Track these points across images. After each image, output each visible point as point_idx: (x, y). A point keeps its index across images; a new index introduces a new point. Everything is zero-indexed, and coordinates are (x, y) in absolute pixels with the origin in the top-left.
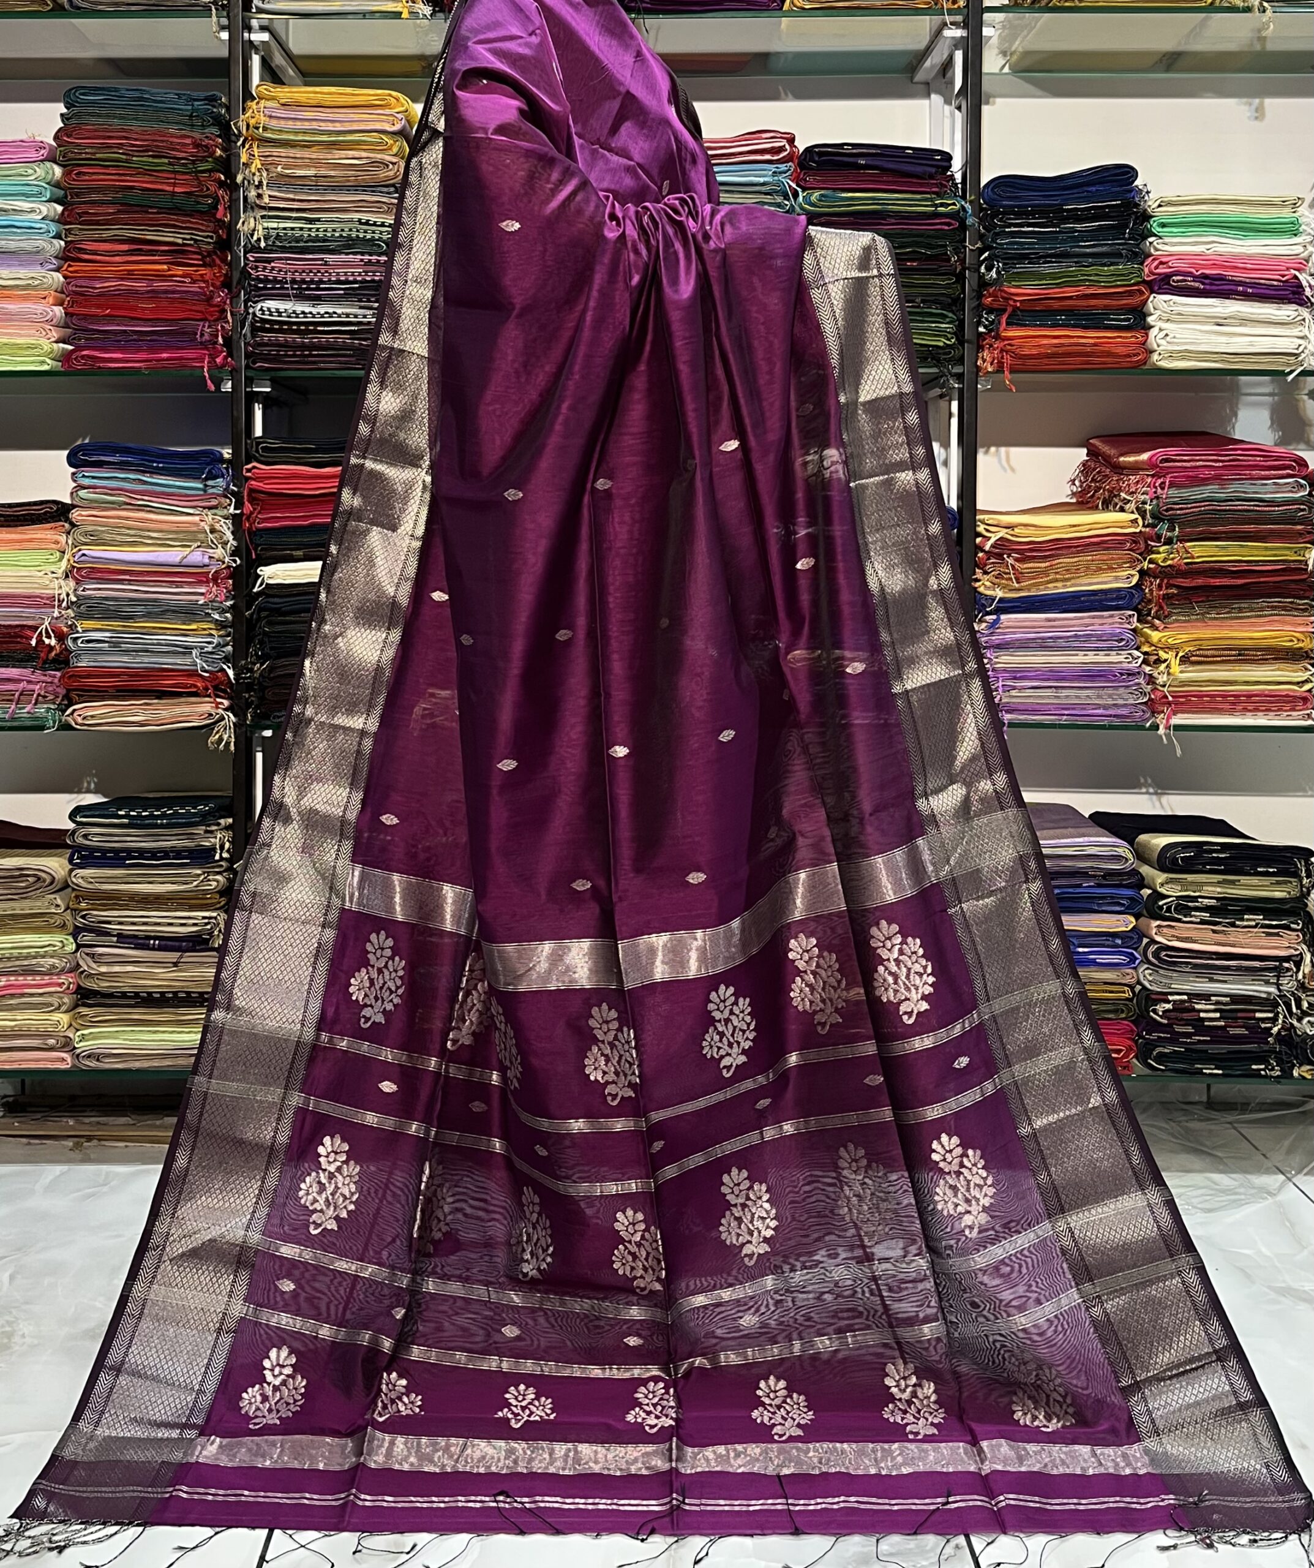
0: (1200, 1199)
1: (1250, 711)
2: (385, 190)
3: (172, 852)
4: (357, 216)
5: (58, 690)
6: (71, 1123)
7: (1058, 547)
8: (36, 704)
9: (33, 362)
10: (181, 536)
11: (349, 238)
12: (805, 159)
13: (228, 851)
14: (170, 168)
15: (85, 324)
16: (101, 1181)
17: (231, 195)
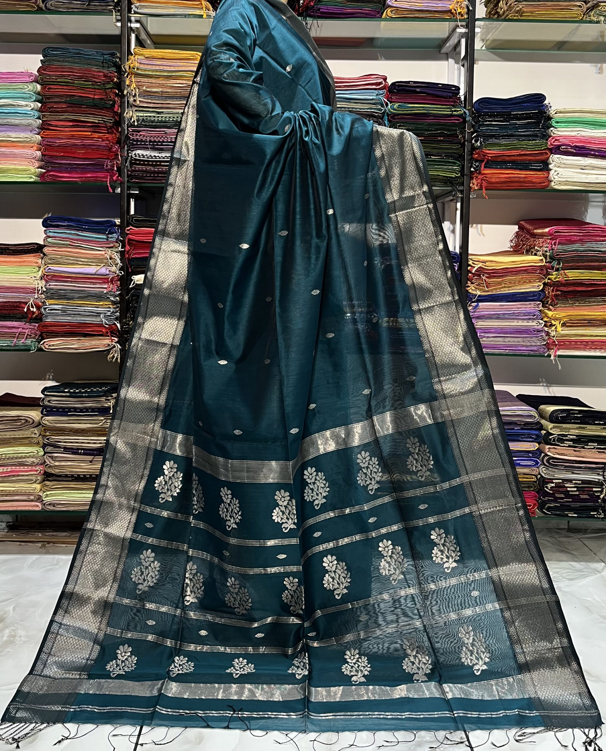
0: (567, 574)
1: (593, 349)
4: (180, 111)
5: (37, 332)
6: (40, 535)
7: (507, 272)
9: (26, 177)
10: (95, 261)
12: (392, 88)
14: (93, 87)
15: (51, 160)
16: (55, 562)
17: (121, 100)
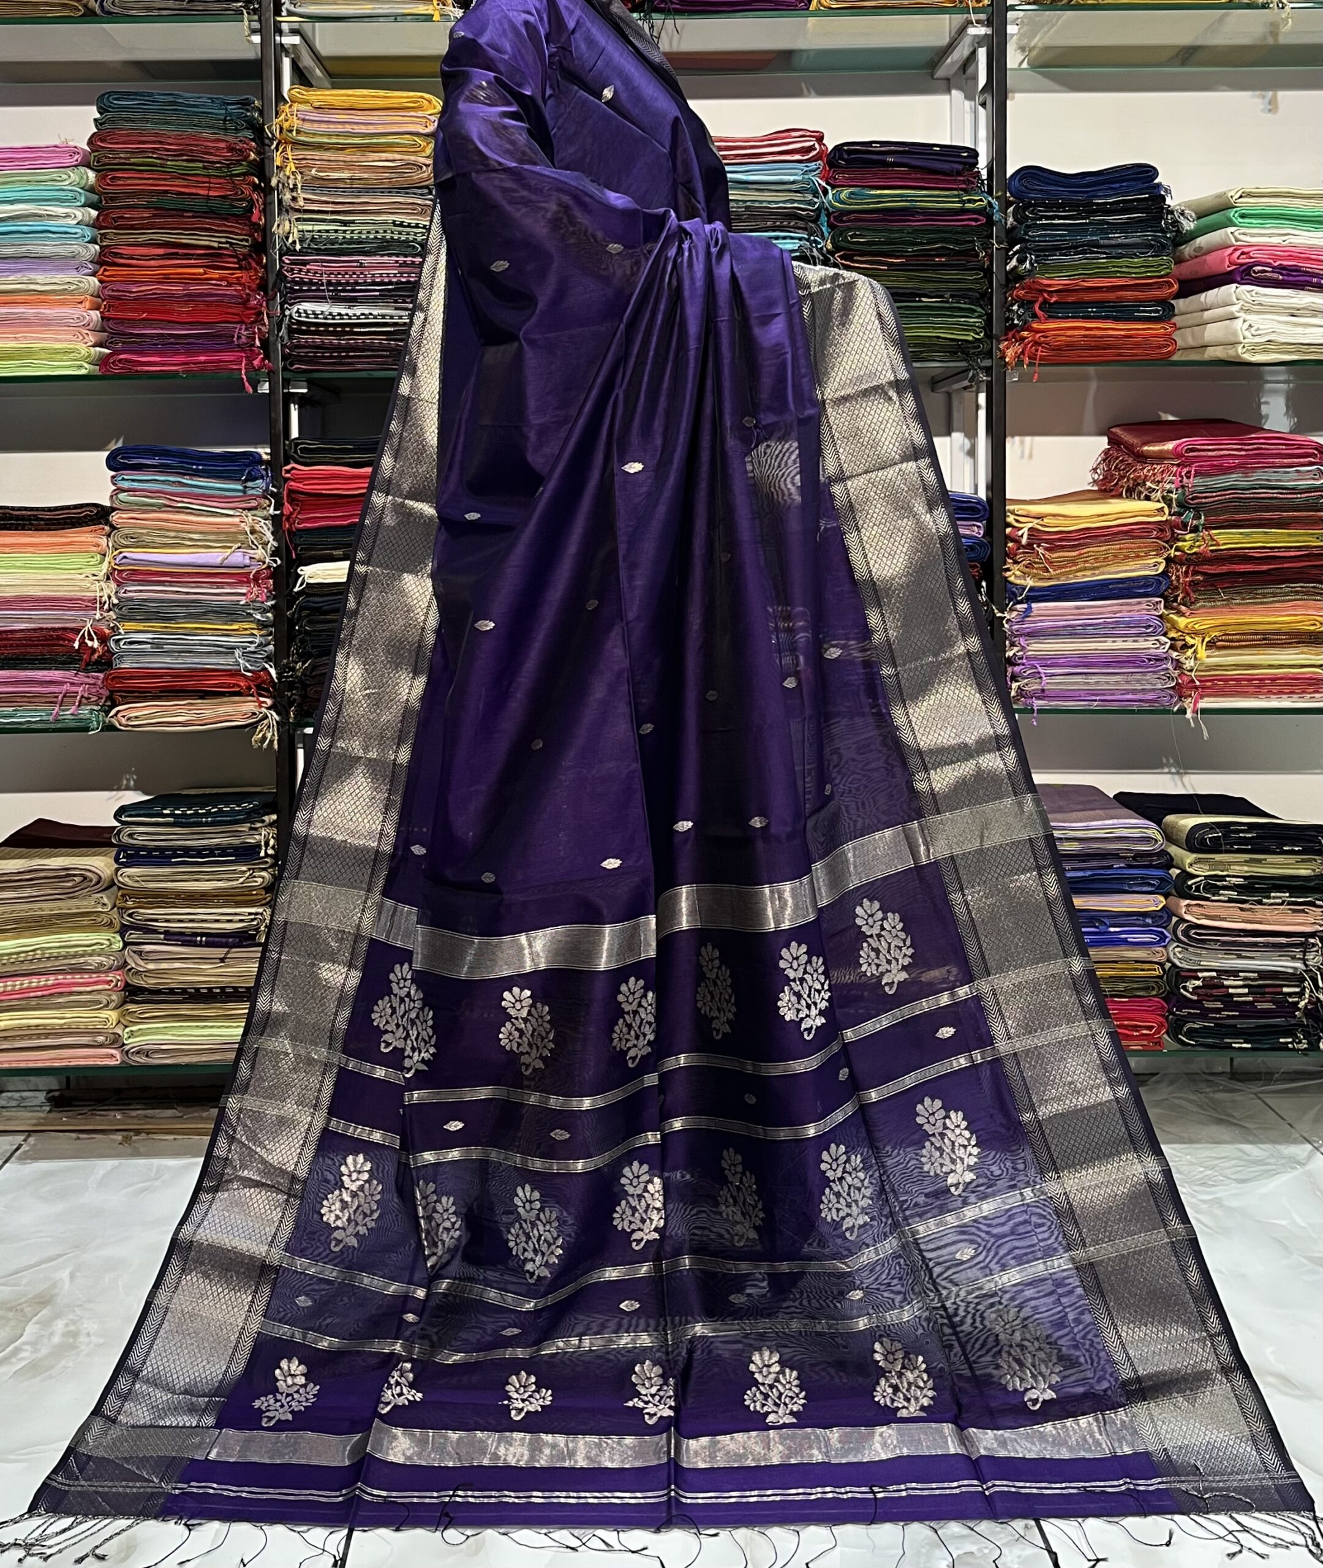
1: (1275, 694)
2: (419, 191)
3: (217, 849)
4: (391, 218)
5: (101, 691)
6: (119, 1117)
7: (1088, 536)
8: (79, 706)
9: (70, 367)
10: (222, 537)
11: (384, 239)
12: (834, 157)
13: (273, 848)
14: (204, 172)
15: (121, 328)
16: (153, 1175)
17: (265, 197)
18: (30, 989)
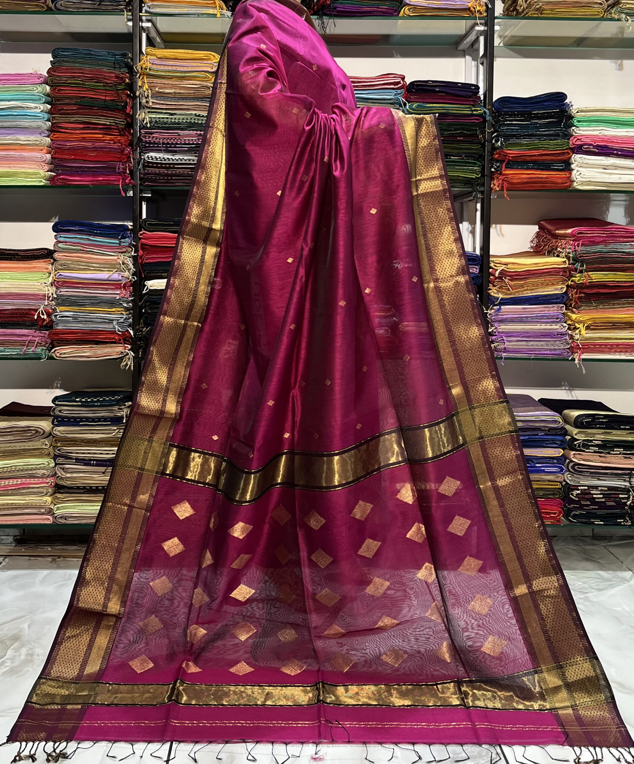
1: (618, 352)
2: (208, 100)
3: (102, 418)
4: (194, 112)
5: (47, 340)
6: (50, 549)
7: (529, 274)
9: (36, 181)
10: (107, 266)
11: (190, 123)
12: (410, 88)
14: (104, 88)
15: (61, 163)
16: (66, 577)
17: (133, 101)
18: (9, 486)
